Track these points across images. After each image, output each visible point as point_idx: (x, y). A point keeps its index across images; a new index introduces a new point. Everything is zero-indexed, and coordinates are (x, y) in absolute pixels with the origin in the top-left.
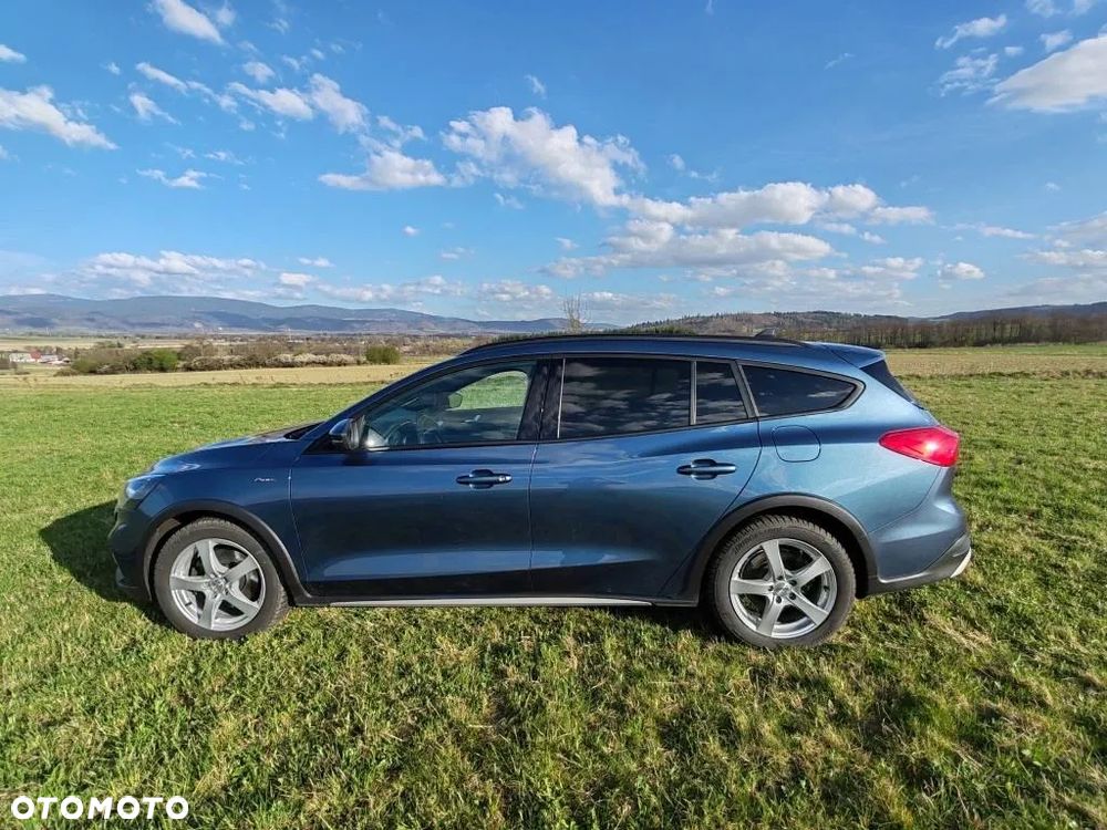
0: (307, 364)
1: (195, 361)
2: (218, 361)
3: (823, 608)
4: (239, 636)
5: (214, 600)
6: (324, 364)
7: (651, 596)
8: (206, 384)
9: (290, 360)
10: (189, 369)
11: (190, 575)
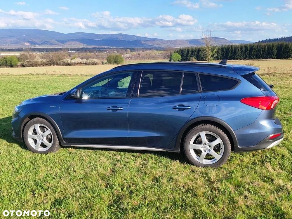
0: (77, 64)
1: (26, 62)
2: (36, 62)
3: (220, 155)
4: (46, 153)
5: (39, 142)
6: (86, 64)
7: (165, 148)
8: (31, 74)
9: (69, 62)
10: (23, 66)
11: (33, 134)
